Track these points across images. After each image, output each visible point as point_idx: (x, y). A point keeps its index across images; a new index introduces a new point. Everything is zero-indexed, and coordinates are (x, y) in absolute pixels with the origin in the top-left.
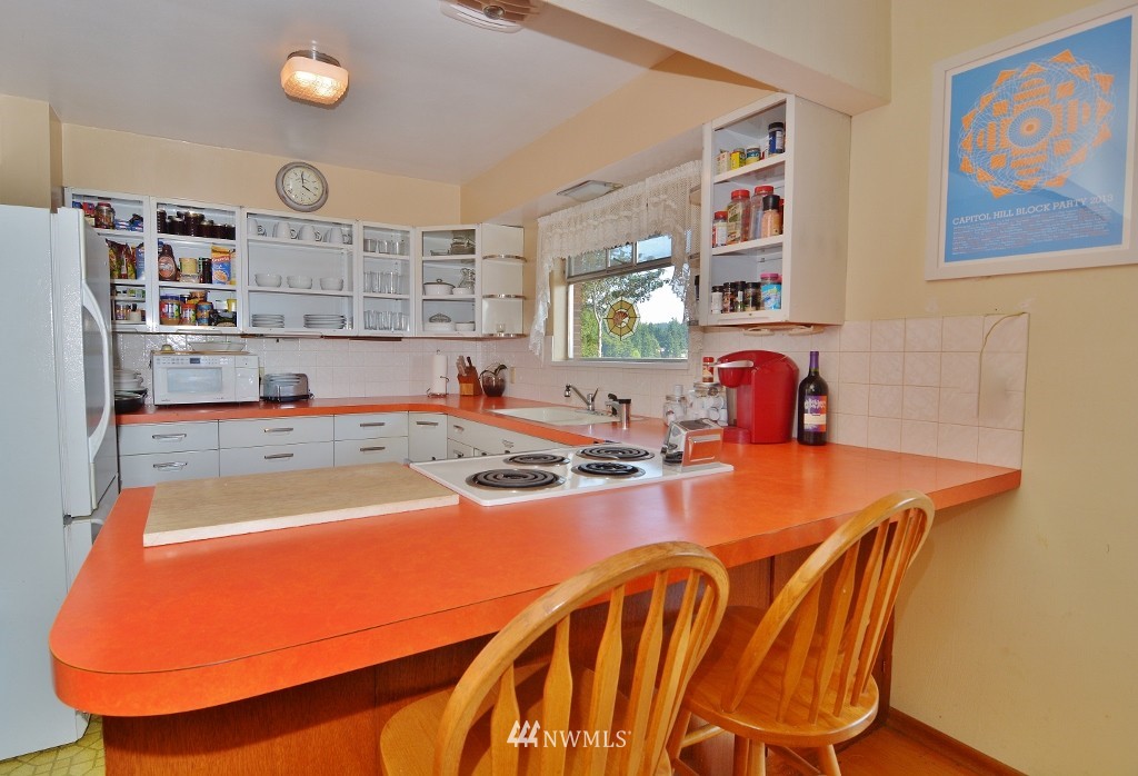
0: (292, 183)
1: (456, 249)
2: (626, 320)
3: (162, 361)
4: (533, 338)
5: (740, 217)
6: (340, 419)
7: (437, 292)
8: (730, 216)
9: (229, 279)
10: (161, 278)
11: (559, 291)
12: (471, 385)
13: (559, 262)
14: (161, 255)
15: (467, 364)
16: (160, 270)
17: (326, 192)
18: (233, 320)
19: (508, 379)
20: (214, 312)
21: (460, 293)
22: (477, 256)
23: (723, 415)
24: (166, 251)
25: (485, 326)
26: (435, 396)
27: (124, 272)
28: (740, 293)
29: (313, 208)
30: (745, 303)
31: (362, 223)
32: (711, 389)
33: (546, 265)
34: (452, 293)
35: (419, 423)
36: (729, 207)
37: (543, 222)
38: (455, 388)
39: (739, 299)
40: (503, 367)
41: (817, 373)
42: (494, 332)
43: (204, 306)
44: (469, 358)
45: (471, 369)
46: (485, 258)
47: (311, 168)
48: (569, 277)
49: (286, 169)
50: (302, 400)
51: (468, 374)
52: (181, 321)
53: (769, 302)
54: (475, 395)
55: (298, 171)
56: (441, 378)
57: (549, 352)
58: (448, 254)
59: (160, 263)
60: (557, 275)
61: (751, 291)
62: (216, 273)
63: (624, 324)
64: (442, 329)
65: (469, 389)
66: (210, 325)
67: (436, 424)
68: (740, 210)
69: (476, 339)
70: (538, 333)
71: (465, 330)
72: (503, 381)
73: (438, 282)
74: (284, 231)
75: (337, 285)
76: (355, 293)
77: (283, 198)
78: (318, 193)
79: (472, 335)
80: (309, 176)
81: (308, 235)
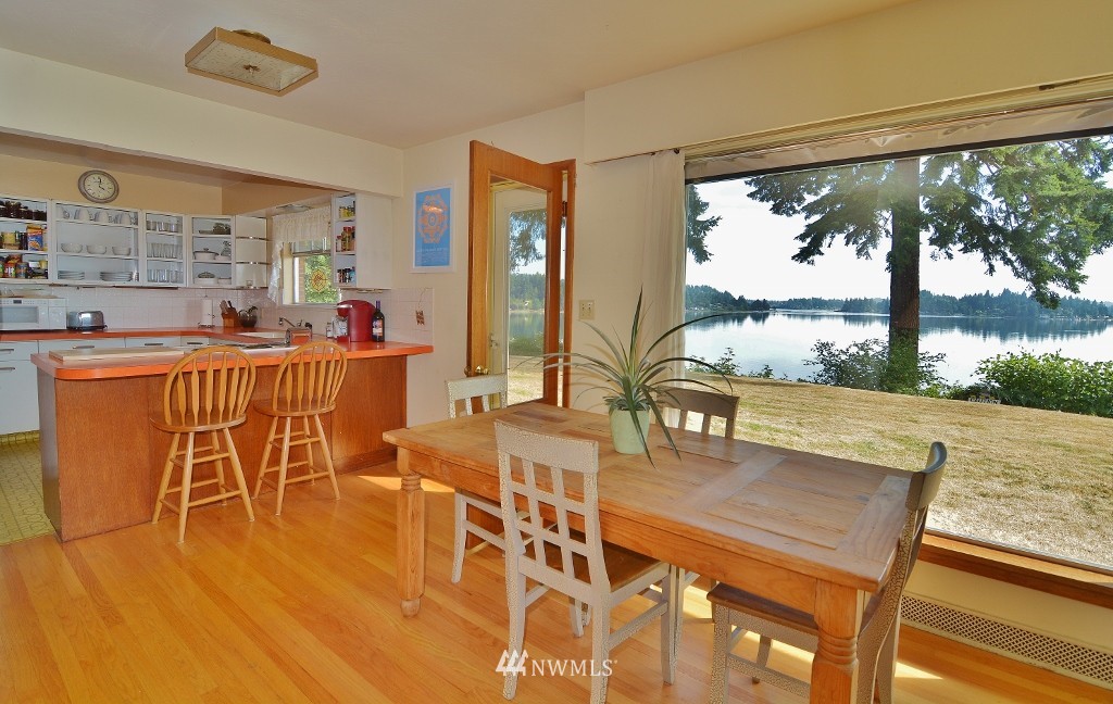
0: (91, 185)
1: (218, 230)
4: (271, 290)
5: (346, 239)
6: (130, 340)
7: (206, 257)
8: (342, 238)
9: (41, 247)
11: (288, 262)
12: (232, 320)
13: (287, 245)
15: (229, 306)
17: (117, 190)
18: (45, 276)
19: (258, 316)
20: (29, 268)
21: (220, 259)
22: (232, 236)
25: (238, 281)
26: (204, 327)
29: (108, 201)
31: (145, 212)
33: (277, 246)
34: (216, 259)
35: (189, 343)
36: (342, 234)
38: (220, 321)
39: (347, 276)
40: (255, 308)
41: (379, 308)
42: (246, 285)
43: (22, 265)
44: (229, 301)
45: (231, 309)
46: (237, 238)
47: (104, 174)
48: (295, 253)
49: (86, 175)
50: (98, 329)
51: (229, 312)
52: (5, 275)
54: (234, 326)
55: (96, 176)
56: (210, 315)
57: (281, 299)
58: (213, 233)
60: (286, 251)
62: (31, 243)
64: (209, 282)
65: (231, 322)
66: (26, 278)
67: (201, 344)
69: (233, 289)
70: (274, 287)
71: (225, 283)
72: (255, 317)
73: (206, 251)
74: (85, 215)
75: (126, 252)
76: (140, 258)
77: (84, 194)
78: (111, 191)
79: (230, 287)
80: (105, 180)
81: (103, 219)
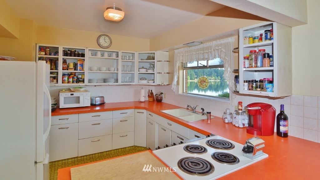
0: (102, 41)
1: (149, 58)
2: (205, 83)
3: (62, 95)
4: (173, 86)
5: (254, 59)
6: (114, 112)
7: (143, 71)
8: (250, 58)
9: (83, 69)
10: (63, 69)
11: (181, 72)
12: (152, 98)
13: (181, 63)
14: (63, 63)
15: (151, 92)
16: (63, 67)
17: (111, 42)
18: (83, 81)
19: (163, 97)
20: (78, 78)
21: (150, 71)
22: (155, 61)
23: (246, 122)
24: (65, 62)
25: (157, 82)
26: (141, 102)
27: (52, 68)
28: (255, 84)
29: (107, 47)
30: (256, 87)
31: (121, 51)
32: (242, 113)
33: (177, 64)
34: (147, 71)
35: (138, 112)
36: (250, 56)
37: (176, 51)
38: (147, 99)
39: (254, 85)
40: (162, 93)
41: (284, 112)
42: (161, 84)
43: (75, 77)
44: (151, 91)
45: (152, 93)
46: (158, 61)
47: (107, 36)
48: (184, 68)
49: (100, 36)
50: (102, 104)
51: (151, 95)
52: (69, 82)
53: (268, 89)
54: (153, 101)
55: (104, 37)
56: (143, 97)
57: (178, 90)
58: (146, 60)
59: (63, 65)
60: (180, 67)
61: (259, 84)
62: (79, 67)
63: (204, 84)
64: (144, 82)
65: (151, 99)
66: (76, 83)
67: (143, 113)
68: (253, 56)
69: (154, 86)
70: (175, 85)
71: (151, 83)
72: (162, 97)
73: (143, 68)
74: (99, 54)
75: (113, 70)
76: (119, 72)
77: (99, 45)
78: (109, 43)
79: (154, 84)
80: (107, 38)
81: (106, 55)
